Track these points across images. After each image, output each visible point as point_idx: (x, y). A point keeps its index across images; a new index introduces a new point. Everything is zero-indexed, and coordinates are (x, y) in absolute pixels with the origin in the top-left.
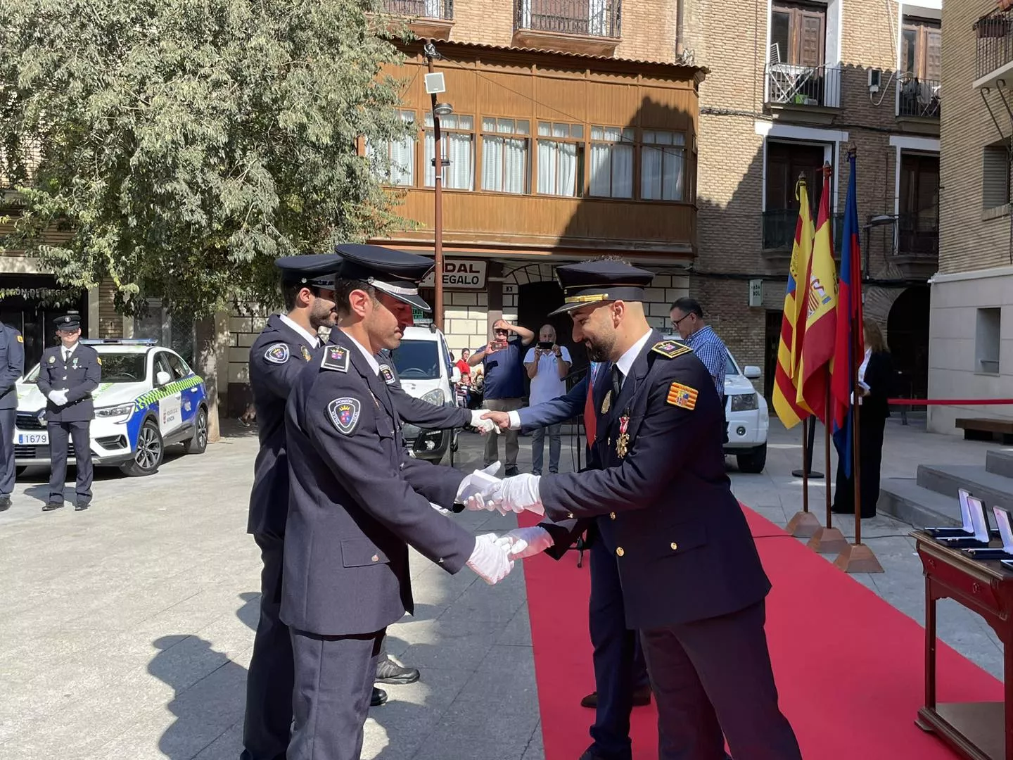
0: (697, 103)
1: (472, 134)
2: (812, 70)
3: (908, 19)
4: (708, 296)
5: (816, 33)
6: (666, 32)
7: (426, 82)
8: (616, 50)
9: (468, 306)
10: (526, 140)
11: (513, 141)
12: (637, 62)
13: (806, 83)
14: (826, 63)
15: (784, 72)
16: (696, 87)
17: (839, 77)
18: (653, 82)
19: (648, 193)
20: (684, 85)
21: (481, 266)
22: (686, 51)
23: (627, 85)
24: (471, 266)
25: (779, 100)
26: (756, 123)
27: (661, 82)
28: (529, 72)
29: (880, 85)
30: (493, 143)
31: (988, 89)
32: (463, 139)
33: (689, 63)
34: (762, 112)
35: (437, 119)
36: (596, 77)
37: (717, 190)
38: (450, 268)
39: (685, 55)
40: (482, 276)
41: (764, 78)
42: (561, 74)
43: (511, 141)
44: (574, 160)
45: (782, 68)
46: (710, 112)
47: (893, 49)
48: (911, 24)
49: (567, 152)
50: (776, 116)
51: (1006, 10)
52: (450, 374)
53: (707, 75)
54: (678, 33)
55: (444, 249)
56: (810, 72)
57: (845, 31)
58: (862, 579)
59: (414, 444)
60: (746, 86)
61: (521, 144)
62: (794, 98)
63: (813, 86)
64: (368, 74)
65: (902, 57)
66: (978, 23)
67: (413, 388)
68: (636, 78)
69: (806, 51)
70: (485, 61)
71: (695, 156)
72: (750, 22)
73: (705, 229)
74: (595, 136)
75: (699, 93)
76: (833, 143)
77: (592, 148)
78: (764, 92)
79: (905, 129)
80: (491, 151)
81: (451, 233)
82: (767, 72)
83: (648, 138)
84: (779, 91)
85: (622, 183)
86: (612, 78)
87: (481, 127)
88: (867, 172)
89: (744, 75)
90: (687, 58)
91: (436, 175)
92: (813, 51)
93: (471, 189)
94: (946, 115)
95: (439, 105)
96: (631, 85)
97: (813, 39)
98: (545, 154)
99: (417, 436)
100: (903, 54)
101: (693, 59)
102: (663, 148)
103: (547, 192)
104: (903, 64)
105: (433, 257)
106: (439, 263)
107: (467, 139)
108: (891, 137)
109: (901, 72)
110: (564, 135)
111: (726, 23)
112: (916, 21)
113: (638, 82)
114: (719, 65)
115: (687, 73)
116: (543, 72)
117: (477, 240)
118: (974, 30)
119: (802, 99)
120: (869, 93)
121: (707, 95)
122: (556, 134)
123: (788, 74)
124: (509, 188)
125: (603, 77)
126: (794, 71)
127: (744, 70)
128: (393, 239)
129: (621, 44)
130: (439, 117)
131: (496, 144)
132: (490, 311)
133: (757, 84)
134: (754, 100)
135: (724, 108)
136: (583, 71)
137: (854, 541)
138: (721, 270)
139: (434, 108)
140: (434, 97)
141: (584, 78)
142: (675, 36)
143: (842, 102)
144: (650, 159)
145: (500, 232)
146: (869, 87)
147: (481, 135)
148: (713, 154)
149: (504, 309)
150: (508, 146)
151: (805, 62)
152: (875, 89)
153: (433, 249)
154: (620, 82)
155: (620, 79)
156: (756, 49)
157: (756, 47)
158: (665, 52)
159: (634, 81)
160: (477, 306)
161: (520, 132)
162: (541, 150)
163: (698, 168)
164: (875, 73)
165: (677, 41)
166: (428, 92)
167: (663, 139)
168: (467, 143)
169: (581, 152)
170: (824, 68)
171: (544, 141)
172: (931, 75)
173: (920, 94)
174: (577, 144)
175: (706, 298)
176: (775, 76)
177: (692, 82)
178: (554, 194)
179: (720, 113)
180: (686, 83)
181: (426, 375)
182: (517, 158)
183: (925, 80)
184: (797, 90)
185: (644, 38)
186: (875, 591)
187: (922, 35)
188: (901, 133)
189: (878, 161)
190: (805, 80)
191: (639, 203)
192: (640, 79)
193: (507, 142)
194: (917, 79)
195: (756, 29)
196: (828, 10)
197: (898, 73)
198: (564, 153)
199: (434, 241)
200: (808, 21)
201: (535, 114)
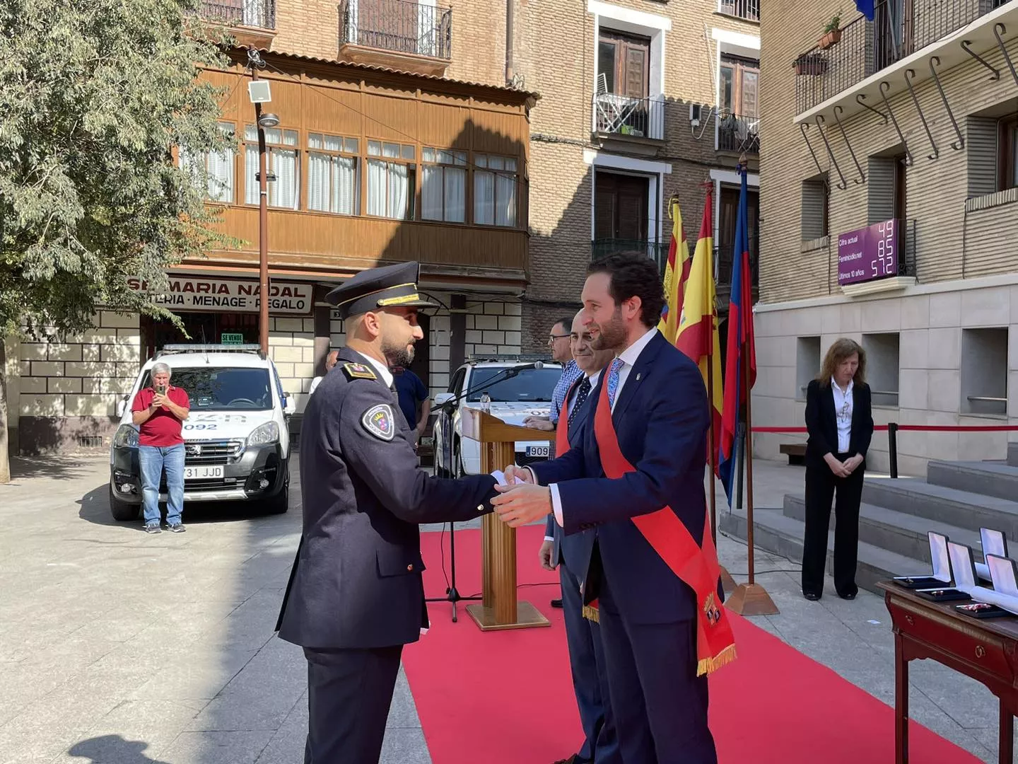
0: (528, 129)
1: (296, 151)
2: (637, 102)
3: (726, 57)
4: (539, 324)
5: (641, 66)
6: (496, 56)
7: (250, 90)
8: (445, 71)
9: (293, 332)
10: (355, 158)
11: (341, 159)
12: (468, 85)
13: (632, 115)
14: (651, 95)
15: (611, 103)
16: (527, 112)
17: (663, 108)
18: (484, 105)
19: (482, 217)
20: (516, 110)
21: (307, 290)
22: (516, 76)
23: (458, 107)
24: (296, 289)
25: (606, 130)
26: (584, 152)
27: (492, 106)
28: (356, 88)
29: (700, 119)
30: (320, 160)
31: (807, 124)
32: (287, 155)
33: (518, 87)
34: (590, 141)
35: (262, 130)
36: (426, 97)
37: (548, 218)
38: (274, 291)
39: (515, 80)
40: (308, 301)
41: (592, 107)
42: (390, 92)
43: (338, 159)
44: (405, 181)
45: (609, 99)
46: (539, 139)
47: (712, 84)
48: (728, 62)
49: (398, 173)
50: (602, 145)
51: (825, 48)
52: (284, 405)
53: (537, 102)
54: (507, 58)
55: (271, 271)
56: (635, 104)
57: (667, 65)
58: (759, 621)
59: (245, 483)
60: (575, 114)
61: (349, 162)
62: (621, 128)
63: (638, 118)
64: (187, 75)
65: (720, 94)
66: (797, 60)
67: (244, 421)
68: (467, 100)
69: (631, 82)
70: (310, 75)
71: (527, 182)
72: (578, 51)
73: (535, 256)
74: (427, 158)
75: (530, 119)
76: (657, 175)
77: (423, 170)
78: (591, 122)
79: (723, 163)
80: (318, 169)
81: (276, 254)
82: (594, 101)
83: (481, 163)
84: (606, 121)
85: (454, 209)
86: (442, 99)
87: (306, 144)
88: (690, 204)
89: (573, 104)
90: (517, 83)
91: (260, 191)
92: (637, 83)
93: (296, 208)
94: (764, 150)
95: (264, 116)
96: (462, 107)
97: (638, 71)
98: (375, 175)
99: (249, 474)
100: (721, 91)
101: (523, 84)
102: (495, 172)
103: (377, 214)
104: (721, 100)
105: (257, 279)
106: (265, 285)
107: (292, 156)
108: (711, 170)
109: (720, 108)
110: (395, 156)
111: (554, 51)
112: (733, 59)
113: (469, 104)
114: (549, 92)
115: (518, 98)
116: (371, 89)
117: (303, 262)
118: (793, 67)
119: (628, 130)
120: (691, 127)
121: (538, 120)
122: (386, 154)
123: (614, 105)
124: (336, 209)
125: (434, 98)
126: (619, 101)
127: (572, 99)
128: (211, 259)
129: (451, 65)
130: (265, 129)
131: (322, 161)
132: (317, 338)
133: (585, 113)
134: (583, 129)
135: (553, 136)
136: (413, 90)
137: (746, 580)
138: (553, 298)
139: (258, 118)
140: (258, 106)
141: (414, 97)
142: (505, 60)
143: (665, 134)
144: (482, 184)
145: (327, 254)
146: (691, 121)
147: (307, 152)
148: (543, 181)
149: (331, 335)
150: (336, 165)
151: (630, 93)
152: (695, 123)
153: (258, 270)
154: (450, 103)
155: (451, 100)
156: (584, 79)
157: (583, 76)
158: (495, 76)
159: (466, 103)
160: (303, 332)
161: (348, 150)
162: (371, 172)
163: (530, 195)
164: (696, 108)
165: (507, 65)
166: (252, 101)
167: (496, 164)
168: (291, 160)
169: (412, 174)
170: (648, 100)
171: (375, 160)
172: (746, 112)
173: (737, 130)
174: (408, 165)
175: (538, 326)
176: (602, 106)
177: (523, 107)
178: (384, 216)
179: (550, 141)
180: (517, 108)
181: (255, 406)
182: (345, 176)
183: (741, 116)
184: (623, 121)
185: (475, 61)
186: (778, 635)
187: (738, 73)
188: (720, 167)
189: (699, 193)
190: (632, 111)
191: (471, 228)
192: (472, 102)
193: (335, 161)
194: (734, 115)
195: (584, 58)
196: (651, 44)
197: (717, 109)
198: (394, 174)
199: (258, 262)
200: (633, 54)
201: (364, 132)
